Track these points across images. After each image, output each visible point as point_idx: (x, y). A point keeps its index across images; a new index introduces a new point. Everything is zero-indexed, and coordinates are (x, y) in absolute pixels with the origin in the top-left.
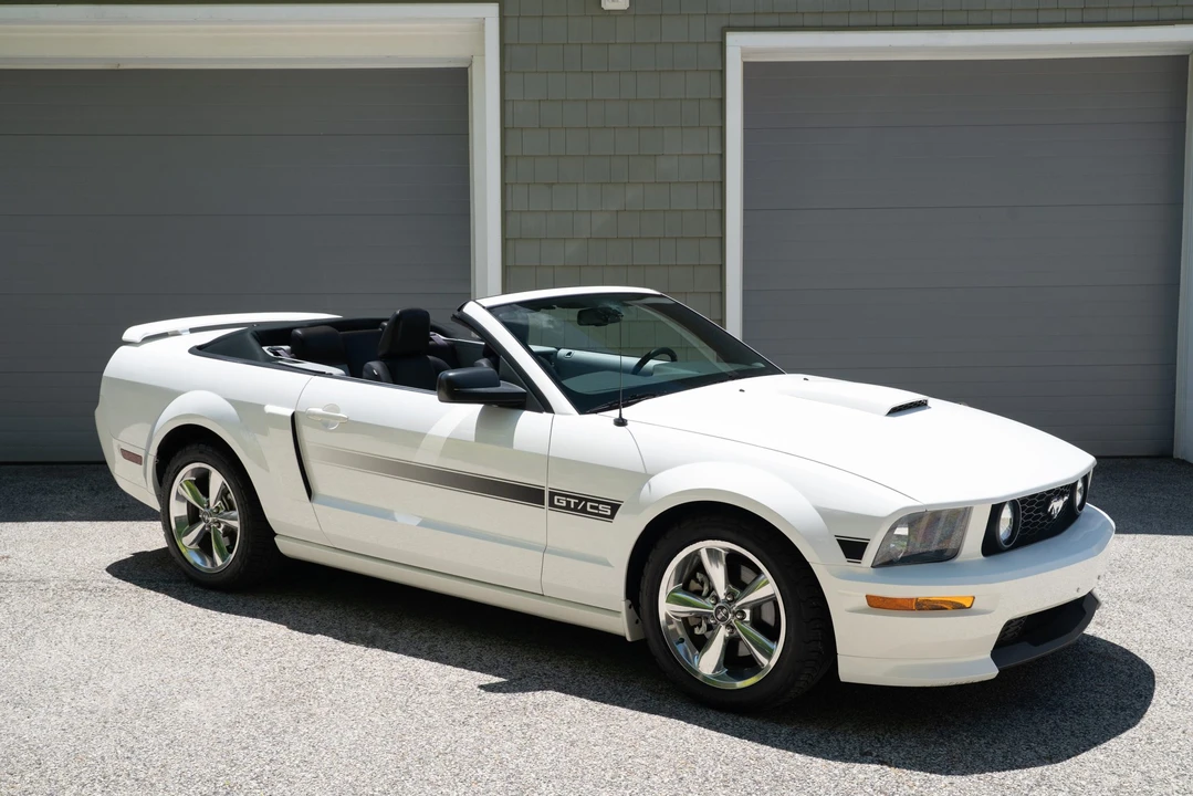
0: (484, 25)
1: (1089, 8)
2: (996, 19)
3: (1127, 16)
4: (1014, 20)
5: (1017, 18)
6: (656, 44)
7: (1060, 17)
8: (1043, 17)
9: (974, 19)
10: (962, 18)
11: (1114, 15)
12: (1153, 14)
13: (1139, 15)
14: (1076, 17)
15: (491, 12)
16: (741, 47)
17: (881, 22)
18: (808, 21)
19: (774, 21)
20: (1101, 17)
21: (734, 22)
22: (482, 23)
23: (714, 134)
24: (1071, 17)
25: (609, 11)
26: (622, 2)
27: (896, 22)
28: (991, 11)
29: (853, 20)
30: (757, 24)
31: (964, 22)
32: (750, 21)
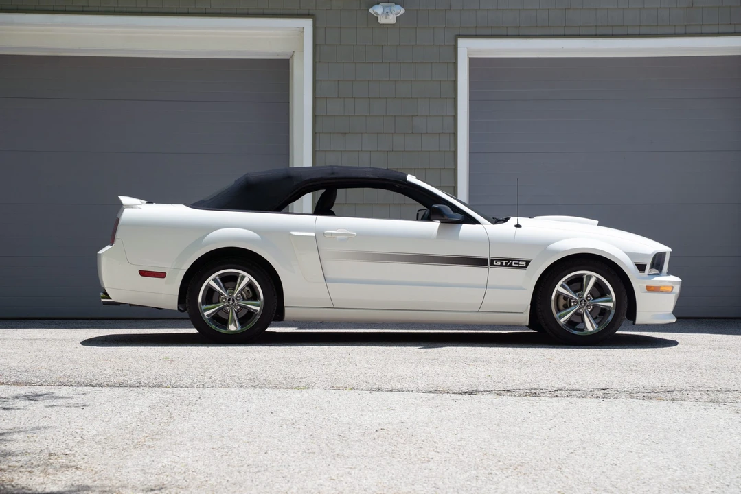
1: (690, 25)
2: (630, 31)
3: (715, 30)
5: (644, 31)
6: (413, 45)
7: (672, 30)
8: (660, 31)
9: (616, 31)
10: (609, 31)
11: (706, 30)
12: (731, 29)
13: (722, 29)
14: (682, 30)
15: (307, 24)
16: (468, 48)
17: (557, 33)
18: (511, 32)
19: (489, 32)
20: (698, 30)
21: (463, 32)
22: (302, 31)
24: (678, 30)
25: (383, 24)
26: (391, 19)
27: (567, 33)
28: (627, 26)
29: (539, 32)
30: (477, 34)
31: (610, 33)
32: (473, 32)
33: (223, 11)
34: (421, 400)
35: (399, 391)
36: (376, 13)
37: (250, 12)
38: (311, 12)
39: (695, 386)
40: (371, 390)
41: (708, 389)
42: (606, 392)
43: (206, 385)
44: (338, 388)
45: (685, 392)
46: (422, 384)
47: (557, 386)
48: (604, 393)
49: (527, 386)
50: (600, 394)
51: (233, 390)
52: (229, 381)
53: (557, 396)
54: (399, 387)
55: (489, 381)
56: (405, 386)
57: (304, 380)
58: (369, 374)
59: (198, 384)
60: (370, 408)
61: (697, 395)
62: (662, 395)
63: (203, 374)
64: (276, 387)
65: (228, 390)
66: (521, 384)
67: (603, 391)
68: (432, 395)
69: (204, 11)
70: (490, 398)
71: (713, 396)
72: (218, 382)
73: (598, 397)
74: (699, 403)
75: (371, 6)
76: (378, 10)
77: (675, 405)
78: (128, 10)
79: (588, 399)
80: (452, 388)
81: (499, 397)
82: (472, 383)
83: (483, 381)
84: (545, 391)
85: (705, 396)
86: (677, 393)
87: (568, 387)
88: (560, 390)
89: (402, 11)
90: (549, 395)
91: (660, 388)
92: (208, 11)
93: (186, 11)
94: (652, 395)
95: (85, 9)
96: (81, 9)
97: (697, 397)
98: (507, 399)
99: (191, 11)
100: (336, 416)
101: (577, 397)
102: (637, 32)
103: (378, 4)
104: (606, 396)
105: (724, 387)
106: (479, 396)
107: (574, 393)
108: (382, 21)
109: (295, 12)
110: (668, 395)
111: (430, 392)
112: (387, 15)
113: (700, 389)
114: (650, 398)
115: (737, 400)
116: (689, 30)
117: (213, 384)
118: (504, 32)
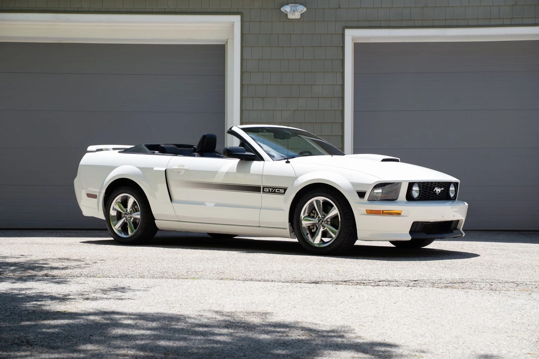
0: (233, 25)
1: (514, 18)
3: (532, 21)
4: (479, 24)
5: (480, 22)
6: (312, 34)
7: (501, 22)
8: (492, 22)
9: (460, 23)
10: (455, 23)
11: (526, 21)
14: (508, 22)
15: (237, 19)
16: (352, 36)
17: (416, 24)
18: (383, 24)
19: (367, 24)
20: (520, 22)
21: (348, 24)
22: (233, 24)
23: (339, 75)
24: (506, 22)
25: (291, 19)
26: (297, 16)
27: (424, 24)
28: (468, 19)
29: (404, 24)
30: (359, 26)
31: (456, 24)
32: (355, 24)
33: (178, 10)
34: (277, 287)
35: (265, 281)
36: (286, 11)
37: (196, 10)
38: (239, 11)
39: (484, 279)
40: (246, 280)
41: (493, 281)
42: (416, 282)
43: (128, 276)
44: (222, 279)
45: (475, 283)
46: (284, 276)
47: (382, 278)
48: (415, 283)
49: (361, 278)
50: (411, 284)
51: (145, 280)
52: (146, 274)
53: (379, 285)
54: (267, 278)
55: (334, 275)
56: (272, 277)
57: (200, 273)
58: (250, 269)
59: (123, 275)
60: (235, 294)
61: (482, 285)
62: (456, 285)
63: (130, 268)
64: (178, 278)
65: (141, 279)
66: (357, 276)
67: (414, 282)
68: (288, 284)
69: (163, 10)
70: (329, 287)
71: (494, 286)
72: (138, 274)
73: (408, 286)
74: (481, 291)
75: (283, 5)
76: (287, 9)
77: (461, 293)
78: (110, 10)
79: (401, 287)
80: (305, 279)
81: (337, 286)
82: (321, 276)
83: (330, 274)
84: (371, 281)
85: (489, 286)
86: (469, 283)
87: (390, 279)
88: (383, 281)
89: (305, 9)
90: (373, 285)
91: (458, 280)
92: (166, 10)
93: (151, 10)
94: (450, 285)
95: (79, 9)
96: (77, 10)
97: (482, 286)
98: (341, 287)
99: (154, 10)
100: (207, 298)
101: (394, 286)
102: (476, 24)
103: (288, 4)
104: (415, 285)
105: (506, 279)
106: (323, 285)
107: (392, 283)
108: (290, 16)
109: (228, 11)
110: (461, 285)
111: (288, 282)
112: (294, 12)
113: (487, 281)
114: (446, 287)
115: (510, 289)
116: (514, 22)
117: (134, 275)
118: (378, 24)
